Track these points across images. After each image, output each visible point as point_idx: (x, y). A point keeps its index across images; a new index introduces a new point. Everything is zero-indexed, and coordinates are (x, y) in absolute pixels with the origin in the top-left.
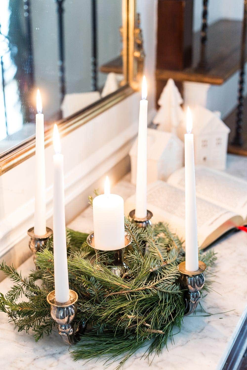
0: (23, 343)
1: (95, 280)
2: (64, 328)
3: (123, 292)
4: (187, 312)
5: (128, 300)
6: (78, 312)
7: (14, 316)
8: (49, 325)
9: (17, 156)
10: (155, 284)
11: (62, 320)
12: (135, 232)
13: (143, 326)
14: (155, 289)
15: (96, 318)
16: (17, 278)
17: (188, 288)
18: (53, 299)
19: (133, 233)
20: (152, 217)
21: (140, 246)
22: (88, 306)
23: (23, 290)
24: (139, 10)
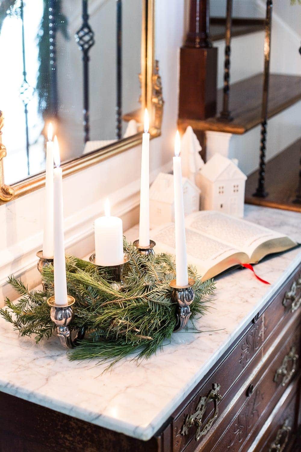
0: (26, 347)
1: (92, 290)
2: (62, 331)
3: (117, 301)
4: (177, 328)
5: (121, 307)
6: (74, 317)
7: (20, 326)
8: (49, 328)
9: (30, 184)
10: (146, 294)
11: (60, 321)
12: (136, 256)
13: (133, 331)
14: (145, 298)
15: (91, 323)
16: (24, 291)
17: (177, 302)
18: (52, 302)
19: (133, 256)
20: (155, 246)
21: (140, 269)
22: (84, 312)
23: (28, 302)
24: (157, 58)
